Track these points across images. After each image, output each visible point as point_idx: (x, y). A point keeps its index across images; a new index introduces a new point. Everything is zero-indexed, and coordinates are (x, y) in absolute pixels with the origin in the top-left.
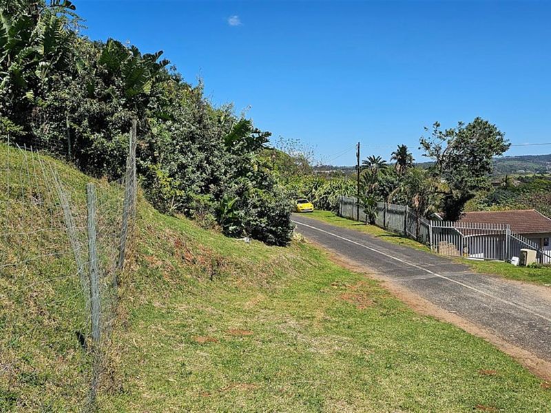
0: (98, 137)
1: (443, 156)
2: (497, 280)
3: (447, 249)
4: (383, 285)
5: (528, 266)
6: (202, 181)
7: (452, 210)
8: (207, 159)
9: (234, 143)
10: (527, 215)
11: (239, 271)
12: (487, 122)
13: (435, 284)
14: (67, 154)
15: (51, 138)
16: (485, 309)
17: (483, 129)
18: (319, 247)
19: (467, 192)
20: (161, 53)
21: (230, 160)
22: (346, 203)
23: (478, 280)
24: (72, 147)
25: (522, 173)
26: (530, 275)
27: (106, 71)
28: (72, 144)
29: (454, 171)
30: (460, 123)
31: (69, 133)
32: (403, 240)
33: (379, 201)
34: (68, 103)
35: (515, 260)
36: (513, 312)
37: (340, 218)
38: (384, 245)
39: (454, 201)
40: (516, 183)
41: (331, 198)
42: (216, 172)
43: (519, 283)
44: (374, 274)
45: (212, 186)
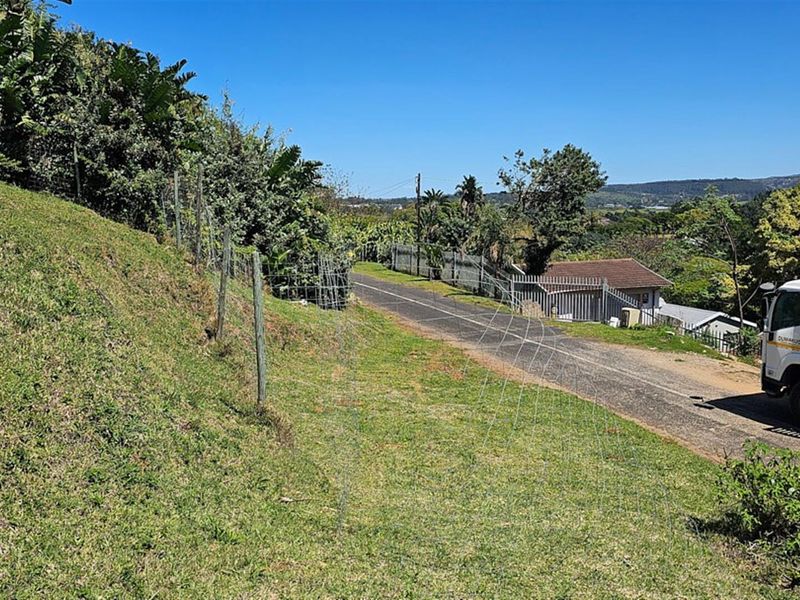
0: (117, 175)
1: (527, 193)
2: (596, 344)
3: (531, 310)
4: (466, 353)
5: (631, 328)
6: (243, 229)
7: (537, 261)
8: (248, 201)
9: (280, 179)
10: (623, 265)
11: (309, 339)
12: (580, 151)
13: (528, 350)
14: (77, 196)
15: (55, 175)
16: (587, 376)
17: (573, 158)
18: (379, 310)
19: (555, 239)
20: (183, 62)
21: (275, 201)
22: (399, 253)
23: (574, 344)
24: (82, 187)
25: (611, 208)
26: (633, 338)
27: (121, 88)
28: (82, 183)
29: (541, 213)
30: (546, 151)
31: (77, 170)
32: (479, 299)
33: (446, 250)
34: (77, 130)
35: (615, 321)
36: (618, 379)
37: (394, 273)
38: (456, 306)
39: (539, 250)
40: (605, 222)
41: (380, 247)
42: (259, 217)
43: (622, 347)
44: (453, 341)
45: (256, 235)
